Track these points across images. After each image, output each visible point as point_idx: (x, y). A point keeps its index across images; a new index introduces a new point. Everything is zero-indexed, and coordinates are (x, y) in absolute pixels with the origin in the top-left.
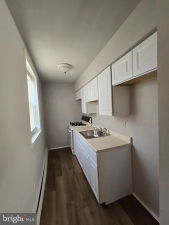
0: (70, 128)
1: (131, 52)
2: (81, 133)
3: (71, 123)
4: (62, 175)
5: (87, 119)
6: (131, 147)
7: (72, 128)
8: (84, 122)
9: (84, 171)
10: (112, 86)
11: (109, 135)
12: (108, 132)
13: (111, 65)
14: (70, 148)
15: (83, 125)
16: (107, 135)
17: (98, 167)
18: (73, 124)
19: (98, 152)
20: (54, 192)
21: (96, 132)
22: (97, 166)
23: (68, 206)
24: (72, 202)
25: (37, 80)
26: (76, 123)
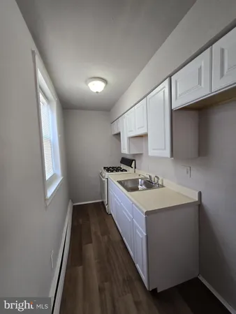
0: (104, 175)
1: (209, 49)
2: (120, 182)
3: (105, 168)
4: (91, 242)
5: (128, 162)
6: (199, 206)
7: (107, 174)
8: (123, 167)
9: (124, 239)
10: (171, 110)
11: (163, 186)
12: (160, 183)
13: (170, 76)
14: (103, 203)
15: (122, 171)
16: (159, 187)
17: (147, 236)
18: (108, 169)
19: (148, 213)
20: (80, 268)
21: (143, 181)
22: (145, 234)
23: (101, 290)
24: (107, 284)
25: (57, 104)
26: (113, 168)
